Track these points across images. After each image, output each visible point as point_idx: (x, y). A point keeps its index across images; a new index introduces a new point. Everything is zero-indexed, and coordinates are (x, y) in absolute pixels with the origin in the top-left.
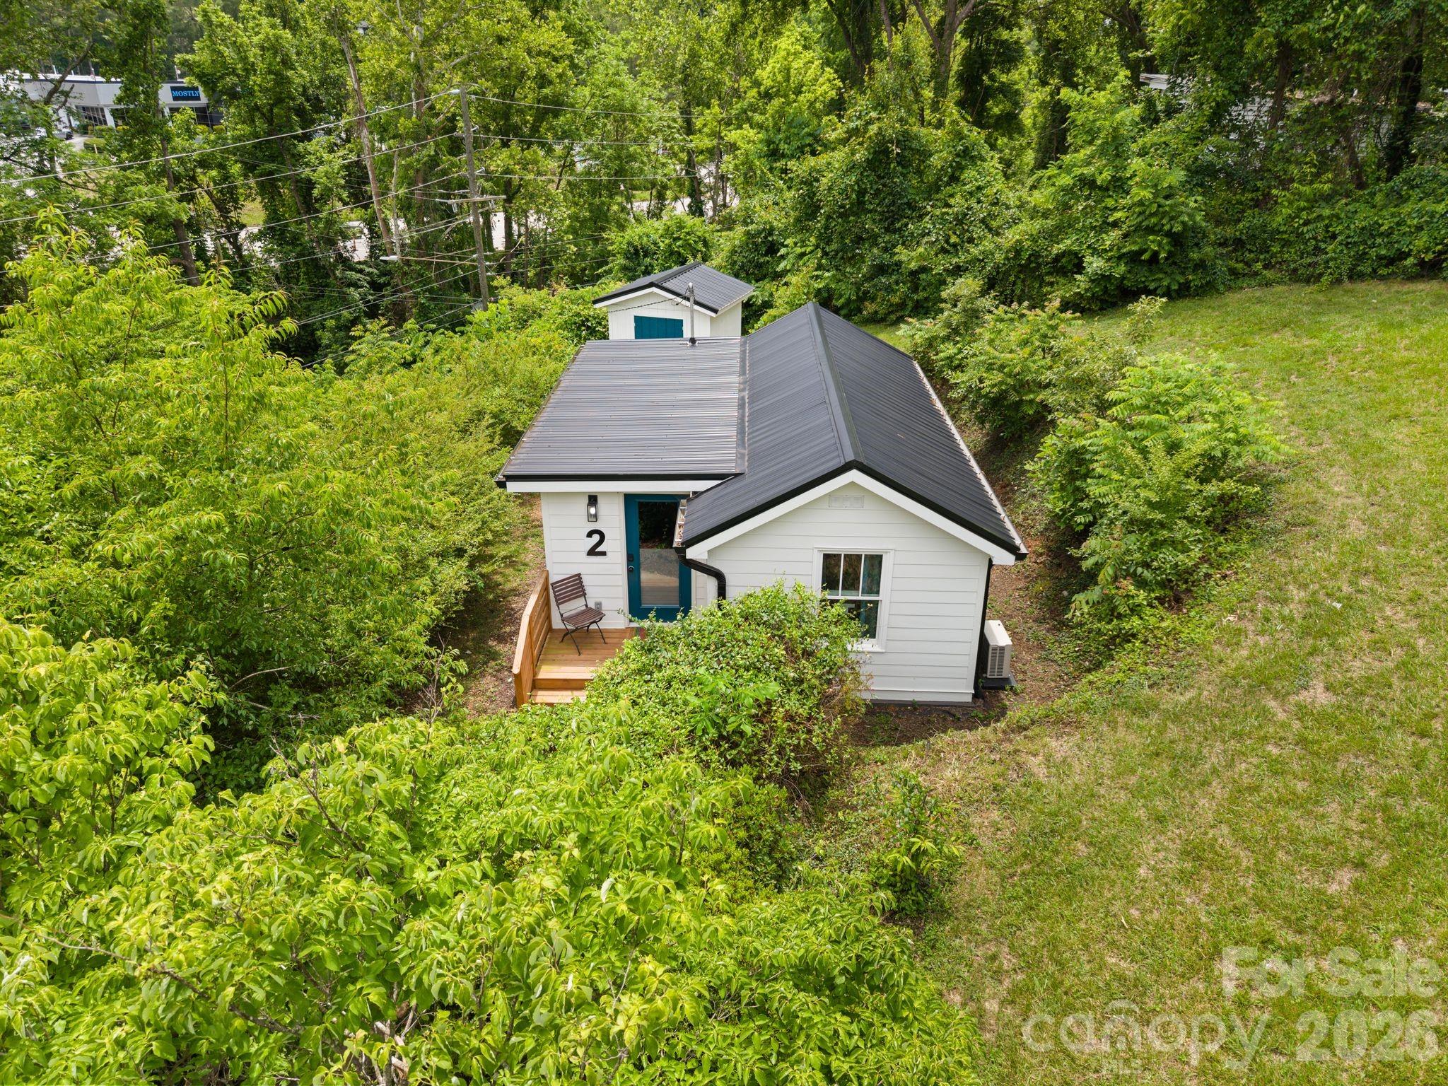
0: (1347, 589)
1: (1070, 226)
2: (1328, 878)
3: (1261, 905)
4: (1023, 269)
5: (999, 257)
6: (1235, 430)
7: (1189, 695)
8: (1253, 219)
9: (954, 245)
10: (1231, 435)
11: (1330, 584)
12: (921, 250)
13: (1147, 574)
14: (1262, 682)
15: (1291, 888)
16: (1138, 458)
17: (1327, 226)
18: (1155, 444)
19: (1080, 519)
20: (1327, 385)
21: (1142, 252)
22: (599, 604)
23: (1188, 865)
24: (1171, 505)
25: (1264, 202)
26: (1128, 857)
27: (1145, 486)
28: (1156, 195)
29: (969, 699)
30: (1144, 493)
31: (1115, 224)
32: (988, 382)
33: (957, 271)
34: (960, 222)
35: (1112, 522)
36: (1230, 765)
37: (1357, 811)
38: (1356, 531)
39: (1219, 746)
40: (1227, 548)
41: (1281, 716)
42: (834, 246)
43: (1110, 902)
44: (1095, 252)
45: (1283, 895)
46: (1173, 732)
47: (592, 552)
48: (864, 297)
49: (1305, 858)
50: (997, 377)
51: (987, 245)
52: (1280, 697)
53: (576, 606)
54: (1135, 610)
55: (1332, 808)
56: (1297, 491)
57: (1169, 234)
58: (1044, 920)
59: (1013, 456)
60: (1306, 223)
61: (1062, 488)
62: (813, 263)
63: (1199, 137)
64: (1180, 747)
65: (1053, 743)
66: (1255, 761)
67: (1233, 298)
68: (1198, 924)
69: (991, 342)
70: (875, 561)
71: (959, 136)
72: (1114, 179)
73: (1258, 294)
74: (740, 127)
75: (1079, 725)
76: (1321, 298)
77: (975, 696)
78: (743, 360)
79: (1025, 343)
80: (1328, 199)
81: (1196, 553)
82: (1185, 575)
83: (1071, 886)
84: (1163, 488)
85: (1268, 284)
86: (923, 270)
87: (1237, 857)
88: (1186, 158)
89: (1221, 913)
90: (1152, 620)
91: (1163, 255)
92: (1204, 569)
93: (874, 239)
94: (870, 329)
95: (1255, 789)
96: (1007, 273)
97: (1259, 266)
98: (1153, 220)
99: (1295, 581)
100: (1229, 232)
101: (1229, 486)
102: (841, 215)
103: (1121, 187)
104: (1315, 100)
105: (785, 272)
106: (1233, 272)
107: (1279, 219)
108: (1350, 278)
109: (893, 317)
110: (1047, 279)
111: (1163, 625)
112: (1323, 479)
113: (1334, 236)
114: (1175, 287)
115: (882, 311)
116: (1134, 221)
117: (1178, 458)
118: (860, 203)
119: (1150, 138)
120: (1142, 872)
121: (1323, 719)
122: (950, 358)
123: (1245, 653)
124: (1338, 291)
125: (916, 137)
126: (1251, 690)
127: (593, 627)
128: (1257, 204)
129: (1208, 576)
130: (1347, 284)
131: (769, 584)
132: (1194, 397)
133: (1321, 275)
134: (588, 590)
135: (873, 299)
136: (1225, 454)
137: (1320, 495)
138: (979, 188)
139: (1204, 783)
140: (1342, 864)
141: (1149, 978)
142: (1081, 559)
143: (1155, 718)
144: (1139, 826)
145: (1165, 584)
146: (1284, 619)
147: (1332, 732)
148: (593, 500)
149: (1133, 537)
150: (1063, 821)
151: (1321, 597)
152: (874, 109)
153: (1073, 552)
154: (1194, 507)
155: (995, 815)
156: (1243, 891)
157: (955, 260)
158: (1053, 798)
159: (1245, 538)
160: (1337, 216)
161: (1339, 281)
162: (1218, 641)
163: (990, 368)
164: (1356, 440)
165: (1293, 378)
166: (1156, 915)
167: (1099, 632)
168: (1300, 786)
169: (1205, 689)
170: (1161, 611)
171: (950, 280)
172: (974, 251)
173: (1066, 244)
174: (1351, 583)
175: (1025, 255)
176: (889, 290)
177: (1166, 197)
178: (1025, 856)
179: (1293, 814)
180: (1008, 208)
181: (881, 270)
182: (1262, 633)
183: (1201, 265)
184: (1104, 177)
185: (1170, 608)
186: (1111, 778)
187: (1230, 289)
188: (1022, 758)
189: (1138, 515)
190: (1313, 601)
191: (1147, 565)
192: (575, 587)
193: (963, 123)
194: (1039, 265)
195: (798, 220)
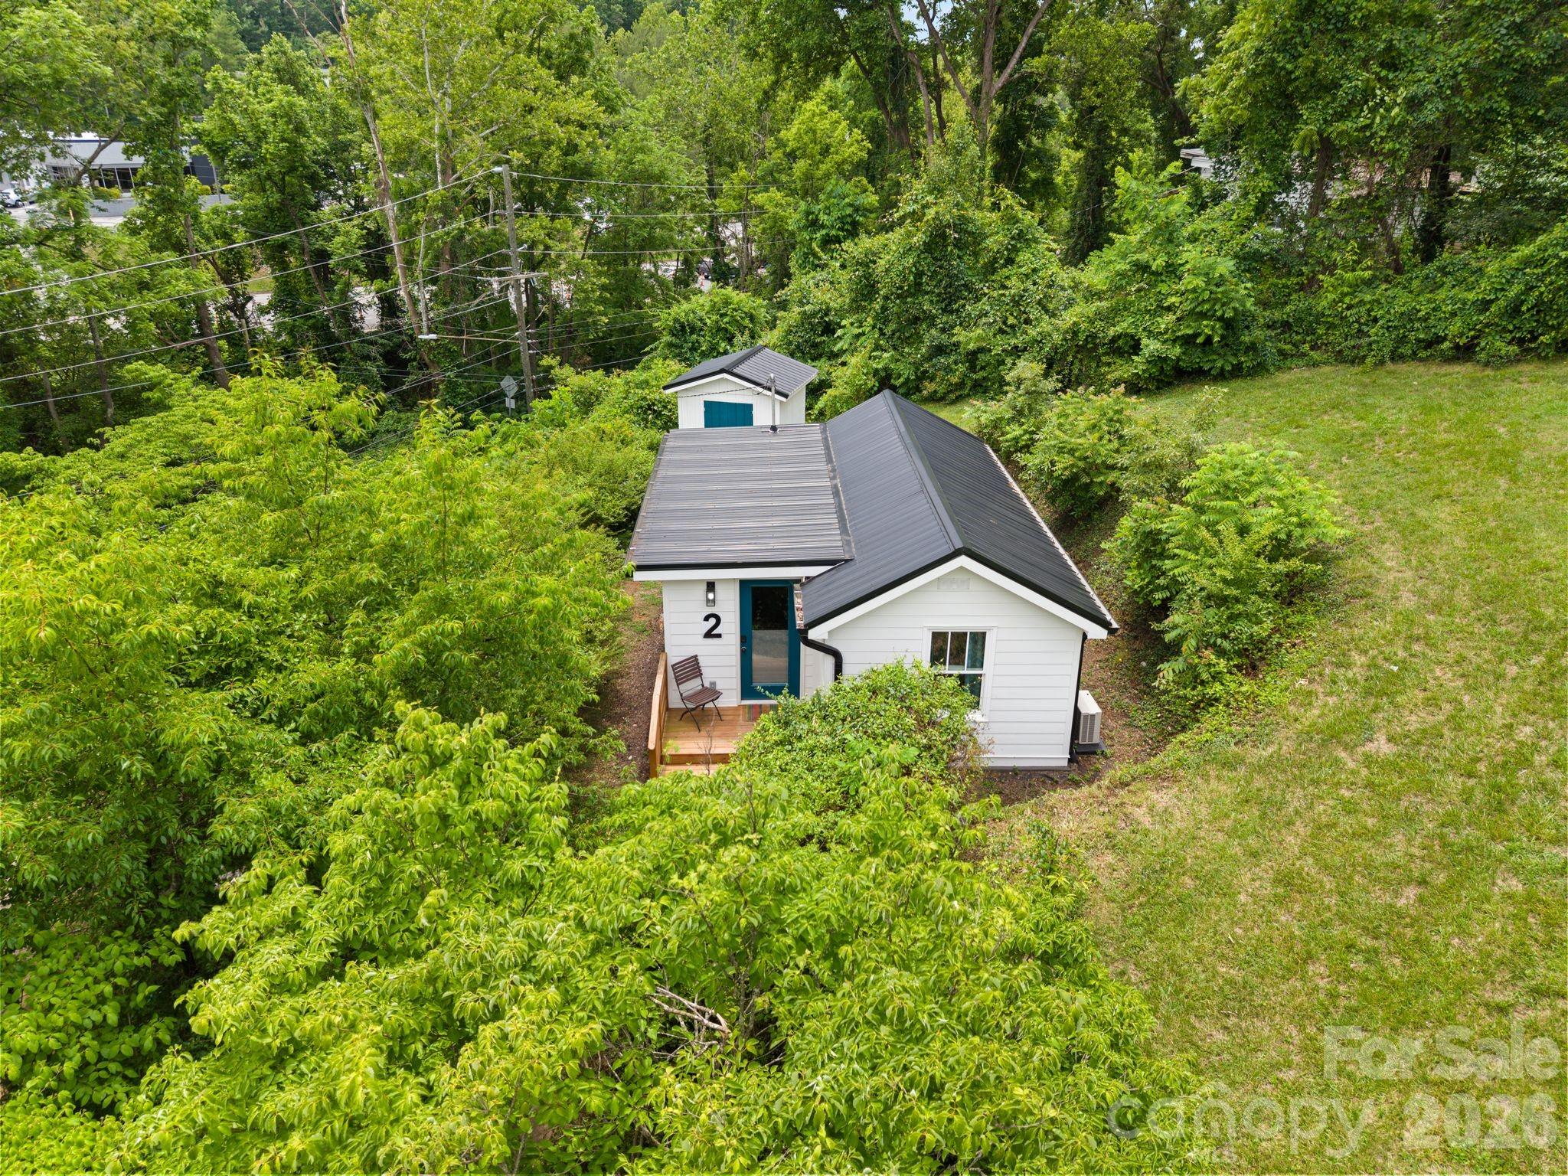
0: (1402, 654)
1: (1126, 309)
2: (1397, 894)
3: (1344, 919)
4: (1080, 349)
5: (1057, 338)
6: (1298, 514)
7: (1270, 750)
8: (1298, 303)
9: (1012, 327)
10: (1295, 519)
11: (1387, 650)
12: (979, 331)
13: (1226, 645)
14: (1332, 736)
15: (1368, 904)
16: (1214, 542)
17: (1369, 311)
18: (1227, 529)
19: (1158, 595)
20: (1376, 466)
21: (1196, 335)
22: (713, 684)
23: (1281, 890)
24: (1245, 583)
25: (1310, 286)
26: (1229, 886)
27: (1220, 565)
28: (1208, 283)
29: (1065, 763)
30: (1219, 572)
31: (1169, 309)
32: (1059, 466)
33: (1017, 352)
34: (1017, 304)
35: (1190, 598)
36: (1310, 807)
37: (1418, 841)
38: (1408, 601)
39: (1299, 792)
40: (1296, 619)
41: (1351, 765)
42: (892, 326)
43: (1217, 923)
44: (1150, 334)
45: (1361, 910)
46: (1259, 782)
47: (709, 634)
48: (923, 376)
49: (1377, 880)
50: (1068, 460)
51: (1046, 325)
52: (1349, 748)
53: (692, 686)
54: (1216, 677)
55: (1398, 839)
56: (1355, 565)
57: (1221, 319)
58: (1162, 940)
59: (1083, 534)
60: (1349, 307)
61: (1139, 566)
62: (869, 344)
63: (1246, 225)
64: (1266, 794)
65: (1154, 796)
66: (1331, 803)
67: (1283, 377)
68: (1292, 936)
69: (1060, 426)
70: (979, 638)
71: (1014, 220)
72: (1168, 265)
73: (1306, 374)
74: (767, 190)
75: (1175, 780)
76: (1366, 380)
77: (1070, 761)
78: (827, 448)
79: (1094, 427)
80: (1369, 283)
81: (1268, 624)
82: (1260, 644)
83: (1183, 913)
84: (1237, 567)
85: (1315, 365)
86: (981, 350)
87: (1321, 882)
88: (1235, 245)
89: (1312, 927)
90: (1233, 686)
91: (1216, 339)
92: (1276, 639)
93: (931, 320)
94: (931, 408)
95: (1331, 826)
96: (1065, 354)
97: (1306, 347)
98: (1206, 306)
99: (1357, 647)
100: (1277, 315)
101: (1295, 563)
102: (899, 297)
103: (1174, 272)
104: (1354, 194)
105: (842, 352)
106: (1281, 352)
107: (1324, 303)
108: (1392, 359)
109: (953, 396)
110: (1104, 359)
111: (1243, 689)
112: (1376, 555)
113: (1375, 320)
114: (1228, 368)
115: (941, 390)
116: (1187, 306)
117: (1249, 540)
118: (918, 284)
119: (1199, 224)
120: (1242, 898)
121: (1389, 766)
122: (1016, 439)
123: (1316, 712)
124: (1381, 372)
125: (973, 221)
126: (1324, 744)
127: (710, 705)
128: (1302, 287)
129: (1279, 645)
130: (1390, 366)
131: (890, 661)
132: (1259, 484)
133: (1364, 357)
134: (704, 670)
135: (932, 379)
136: (1289, 535)
137: (1374, 570)
138: (1035, 271)
139: (1290, 823)
140: (1408, 883)
141: (1255, 981)
142: (1163, 632)
143: (1242, 771)
144: (1236, 861)
145: (1243, 653)
146: (1349, 682)
147: (1395, 777)
148: (711, 586)
149: (1212, 611)
150: (1170, 861)
151: (1380, 661)
152: (931, 193)
153: (1155, 626)
154: (1264, 584)
155: (1110, 858)
156: (1328, 908)
157: (1013, 341)
158: (1159, 842)
159: (1310, 609)
160: (1378, 301)
161: (1382, 363)
162: (1292, 702)
163: (1061, 451)
164: (1404, 519)
165: (1344, 460)
166: (1257, 931)
167: (1185, 698)
168: (1370, 822)
169: (1283, 743)
170: (1240, 677)
171: (1009, 361)
172: (1032, 332)
173: (1123, 326)
174: (1405, 648)
175: (1082, 337)
176: (948, 370)
177: (1218, 285)
178: (1140, 890)
179: (1366, 845)
180: (1063, 288)
181: (939, 350)
182: (1331, 694)
183: (1252, 348)
184: (1159, 263)
185: (1247, 675)
186: (1210, 823)
187: (1279, 369)
188: (1129, 809)
189: (1215, 590)
190: (1372, 665)
191: (1225, 636)
192: (691, 668)
193: (1017, 208)
194: (1096, 346)
195: (853, 300)
